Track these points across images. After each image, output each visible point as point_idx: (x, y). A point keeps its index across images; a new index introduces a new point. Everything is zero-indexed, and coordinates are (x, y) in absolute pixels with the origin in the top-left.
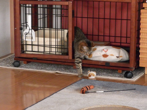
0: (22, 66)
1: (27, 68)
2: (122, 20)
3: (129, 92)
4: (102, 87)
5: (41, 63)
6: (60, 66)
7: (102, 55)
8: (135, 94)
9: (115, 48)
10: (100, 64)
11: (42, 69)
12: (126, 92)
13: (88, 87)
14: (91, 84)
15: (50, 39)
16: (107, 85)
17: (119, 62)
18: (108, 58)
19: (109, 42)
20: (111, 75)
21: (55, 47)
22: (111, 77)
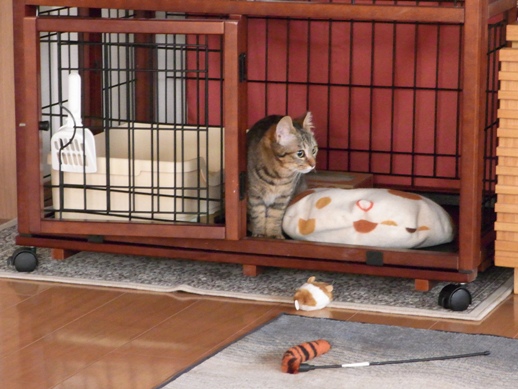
0: (44, 266)
1: (66, 275)
2: (417, 92)
3: (466, 364)
4: (359, 347)
5: (117, 255)
6: (188, 267)
7: (351, 224)
8: (488, 371)
9: (400, 195)
10: (345, 256)
11: (121, 277)
12: (455, 363)
13: (309, 348)
14: (317, 334)
15: (155, 163)
16: (379, 339)
17: (417, 248)
18: (373, 233)
19: (370, 172)
20: (386, 298)
21: (171, 192)
22: (387, 307)
